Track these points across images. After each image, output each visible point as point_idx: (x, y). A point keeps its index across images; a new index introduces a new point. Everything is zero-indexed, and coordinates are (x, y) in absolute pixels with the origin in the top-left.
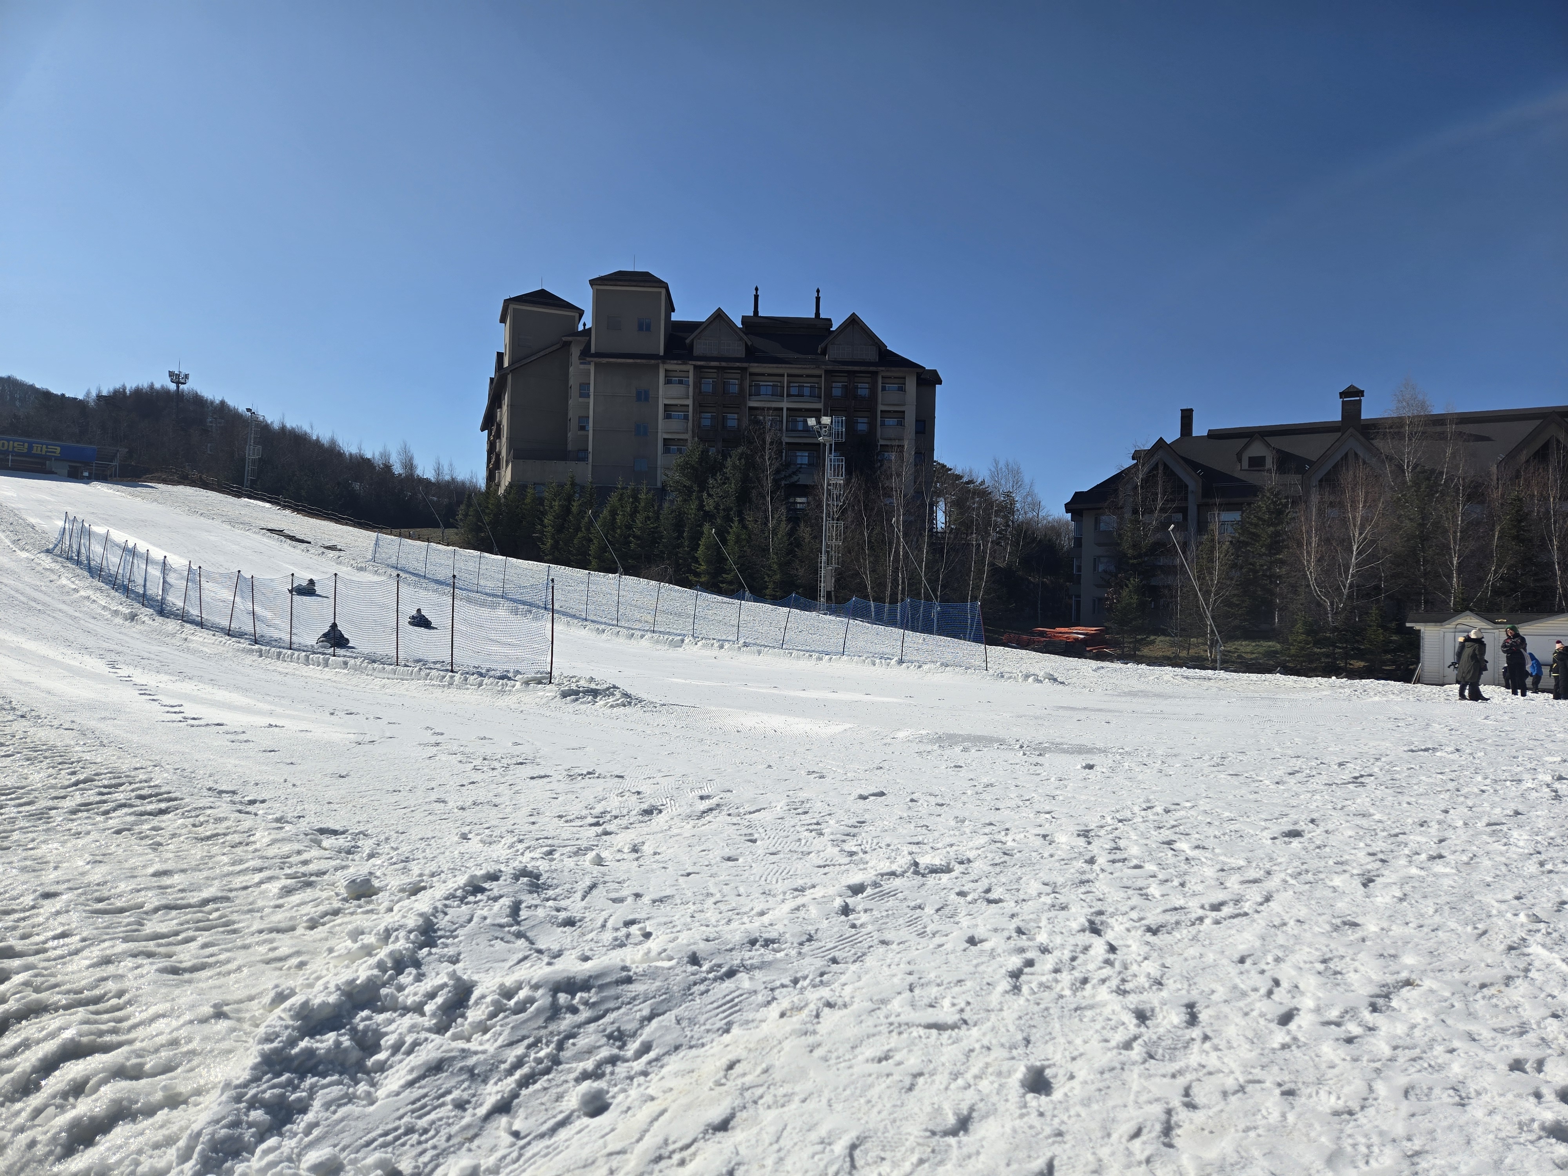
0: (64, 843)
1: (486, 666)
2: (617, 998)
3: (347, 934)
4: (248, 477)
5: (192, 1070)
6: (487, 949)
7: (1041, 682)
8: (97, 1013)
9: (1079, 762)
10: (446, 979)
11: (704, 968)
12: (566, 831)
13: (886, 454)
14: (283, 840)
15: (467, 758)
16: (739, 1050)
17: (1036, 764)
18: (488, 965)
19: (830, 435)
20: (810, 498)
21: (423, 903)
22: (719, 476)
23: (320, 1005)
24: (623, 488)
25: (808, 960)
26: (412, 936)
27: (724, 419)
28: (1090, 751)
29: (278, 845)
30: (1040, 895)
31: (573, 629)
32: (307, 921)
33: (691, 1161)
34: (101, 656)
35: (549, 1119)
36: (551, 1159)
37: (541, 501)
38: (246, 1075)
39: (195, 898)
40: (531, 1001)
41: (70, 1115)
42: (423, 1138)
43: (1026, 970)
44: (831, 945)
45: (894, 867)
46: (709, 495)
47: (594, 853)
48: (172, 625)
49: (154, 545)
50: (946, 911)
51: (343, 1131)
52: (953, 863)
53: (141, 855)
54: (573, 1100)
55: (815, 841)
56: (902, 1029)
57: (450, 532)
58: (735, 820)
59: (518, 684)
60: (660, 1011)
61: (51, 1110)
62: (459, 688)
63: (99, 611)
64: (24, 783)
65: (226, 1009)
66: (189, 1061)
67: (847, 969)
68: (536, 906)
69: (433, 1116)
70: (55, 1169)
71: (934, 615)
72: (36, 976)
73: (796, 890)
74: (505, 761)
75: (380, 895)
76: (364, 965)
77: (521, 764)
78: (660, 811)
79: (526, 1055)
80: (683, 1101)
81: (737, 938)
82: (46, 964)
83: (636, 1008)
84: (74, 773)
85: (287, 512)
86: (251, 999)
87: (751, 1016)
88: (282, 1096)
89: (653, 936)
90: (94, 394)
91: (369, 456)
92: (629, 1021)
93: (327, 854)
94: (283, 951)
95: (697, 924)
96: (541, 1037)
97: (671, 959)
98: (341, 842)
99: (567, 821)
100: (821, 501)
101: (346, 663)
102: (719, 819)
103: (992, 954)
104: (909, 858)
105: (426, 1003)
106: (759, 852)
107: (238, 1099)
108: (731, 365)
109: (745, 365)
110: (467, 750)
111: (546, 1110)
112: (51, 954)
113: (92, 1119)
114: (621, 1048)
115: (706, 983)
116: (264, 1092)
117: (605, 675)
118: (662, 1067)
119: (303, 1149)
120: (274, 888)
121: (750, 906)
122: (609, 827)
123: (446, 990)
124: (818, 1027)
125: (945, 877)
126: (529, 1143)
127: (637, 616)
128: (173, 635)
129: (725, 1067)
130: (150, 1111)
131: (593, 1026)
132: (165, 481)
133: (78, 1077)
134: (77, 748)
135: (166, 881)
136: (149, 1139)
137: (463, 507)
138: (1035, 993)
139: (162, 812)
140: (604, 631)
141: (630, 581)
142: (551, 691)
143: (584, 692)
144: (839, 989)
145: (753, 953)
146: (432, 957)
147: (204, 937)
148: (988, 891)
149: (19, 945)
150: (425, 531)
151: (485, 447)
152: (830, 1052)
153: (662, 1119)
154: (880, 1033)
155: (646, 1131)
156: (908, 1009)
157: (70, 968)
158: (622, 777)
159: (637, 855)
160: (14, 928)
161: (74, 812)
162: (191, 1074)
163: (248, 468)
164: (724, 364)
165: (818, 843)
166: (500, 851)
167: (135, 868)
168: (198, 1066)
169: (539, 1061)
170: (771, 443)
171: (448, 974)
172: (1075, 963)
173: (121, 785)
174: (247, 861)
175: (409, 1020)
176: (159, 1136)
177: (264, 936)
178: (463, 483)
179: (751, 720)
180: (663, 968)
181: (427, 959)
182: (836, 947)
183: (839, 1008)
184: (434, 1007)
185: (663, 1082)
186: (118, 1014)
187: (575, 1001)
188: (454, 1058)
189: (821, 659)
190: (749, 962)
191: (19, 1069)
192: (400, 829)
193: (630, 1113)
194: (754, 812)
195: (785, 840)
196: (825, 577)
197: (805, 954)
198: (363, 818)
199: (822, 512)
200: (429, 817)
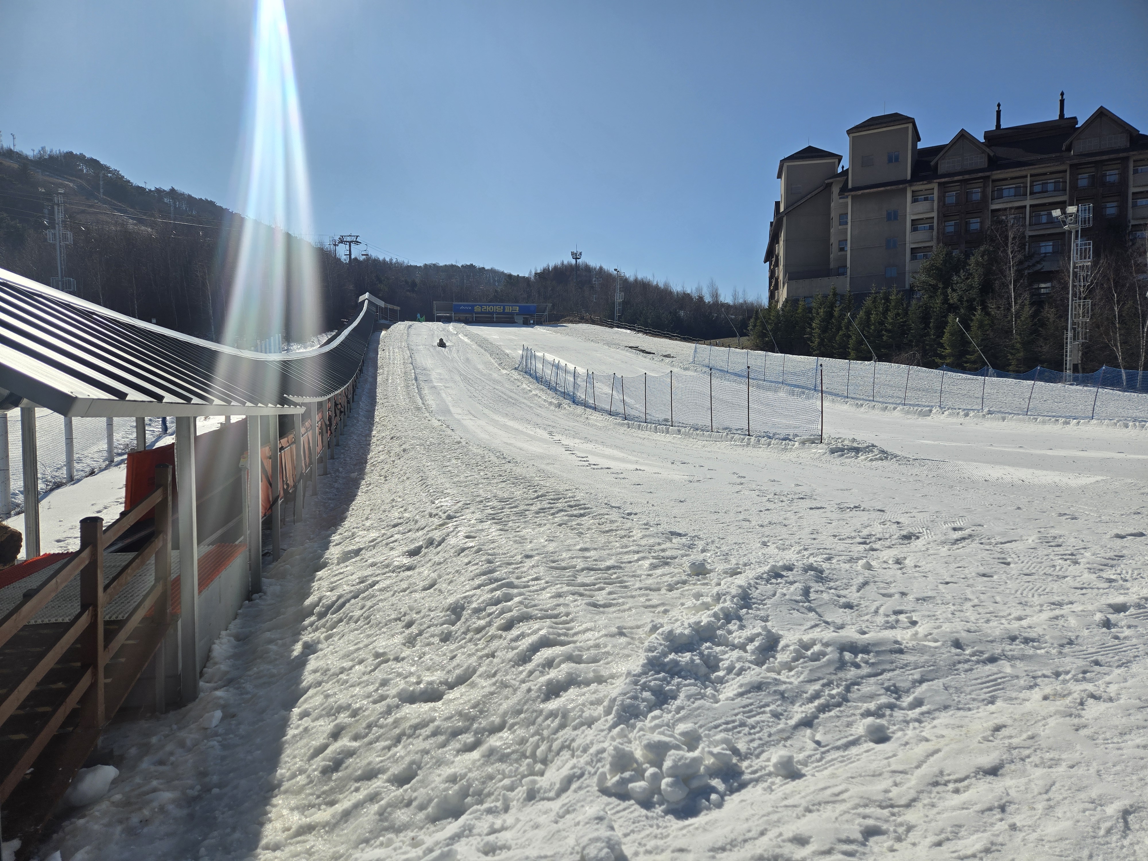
0: (534, 529)
1: (772, 431)
2: (892, 663)
3: (692, 595)
4: (617, 314)
5: (608, 663)
6: (788, 616)
8: (556, 623)
10: (760, 630)
11: (967, 652)
12: (841, 546)
13: (1139, 233)
14: (649, 536)
15: (762, 494)
16: (1004, 718)
18: (789, 626)
19: (1076, 222)
20: (1055, 282)
21: (740, 580)
22: (962, 273)
23: (679, 634)
24: (876, 293)
25: (1068, 659)
26: (735, 600)
27: (967, 224)
29: (646, 539)
31: (837, 404)
32: (667, 586)
33: (964, 791)
34: (545, 429)
35: (843, 738)
36: (846, 765)
37: (810, 310)
38: (638, 670)
39: (603, 565)
40: (824, 654)
41: (547, 677)
42: (752, 731)
44: (1094, 650)
46: (954, 290)
47: (864, 562)
48: (580, 409)
49: (568, 361)
51: (699, 715)
53: (572, 538)
54: (860, 727)
55: (1070, 568)
57: (744, 339)
58: (987, 547)
59: (797, 443)
60: (929, 678)
61: (537, 673)
62: (754, 447)
63: (543, 402)
65: (624, 630)
66: (606, 658)
67: (1112, 671)
68: (822, 592)
69: (757, 718)
70: (541, 706)
72: (525, 599)
73: (1053, 604)
74: (790, 496)
75: (712, 574)
76: (705, 615)
77: (803, 498)
78: (918, 538)
79: (822, 691)
80: (954, 746)
81: (997, 633)
82: (529, 593)
83: (908, 672)
84: (536, 491)
85: (640, 335)
86: (638, 627)
87: (1014, 695)
88: (661, 686)
89: (919, 624)
90: (533, 272)
91: (689, 291)
92: (903, 681)
93: (676, 546)
94: (655, 602)
95: (958, 620)
96: (833, 680)
97: (936, 641)
98: (684, 540)
99: (840, 540)
100: (1066, 284)
101: (679, 431)
102: (973, 546)
105: (747, 644)
106: (1013, 572)
107: (636, 683)
108: (974, 176)
109: (987, 174)
110: (762, 488)
111: (840, 731)
112: (531, 588)
113: (558, 682)
114: (897, 699)
115: (969, 663)
116: (650, 681)
117: (865, 437)
118: (934, 719)
119: (676, 721)
120: (646, 563)
121: (1008, 612)
122: (875, 546)
123: (760, 638)
124: (1083, 713)
126: (828, 751)
127: (890, 393)
128: (581, 416)
129: (992, 728)
130: (587, 683)
131: (872, 680)
132: (572, 322)
133: (549, 657)
134: (536, 479)
135: (587, 554)
136: (588, 698)
137: (752, 320)
139: (582, 515)
140: (862, 405)
141: (884, 366)
142: (822, 449)
143: (848, 450)
144: (1104, 686)
145: (1014, 647)
146: (749, 616)
147: (609, 588)
149: (516, 582)
150: (726, 340)
151: (767, 275)
152: (1096, 733)
153: (936, 756)
155: (924, 762)
157: (541, 598)
158: (883, 511)
159: (900, 566)
160: (513, 573)
161: (537, 513)
162: (607, 666)
163: (617, 308)
164: (967, 177)
165: (1073, 570)
166: (791, 554)
167: (570, 545)
168: (612, 661)
169: (832, 697)
170: (1014, 238)
171: (761, 627)
173: (560, 499)
174: (630, 546)
175: (736, 654)
176: (593, 697)
177: (643, 592)
178: (752, 304)
179: (995, 472)
180: (930, 647)
181: (746, 616)
182: (1099, 652)
183: (1104, 701)
184: (753, 648)
185: (935, 730)
186: (567, 625)
187: (858, 659)
188: (769, 683)
189: (1068, 423)
190: (1010, 653)
191: (520, 648)
192: (721, 536)
193: (908, 746)
194: (1005, 543)
195: (1039, 565)
196: (1071, 352)
197: (1065, 654)
198: (697, 527)
199: (1068, 293)
200: (740, 530)
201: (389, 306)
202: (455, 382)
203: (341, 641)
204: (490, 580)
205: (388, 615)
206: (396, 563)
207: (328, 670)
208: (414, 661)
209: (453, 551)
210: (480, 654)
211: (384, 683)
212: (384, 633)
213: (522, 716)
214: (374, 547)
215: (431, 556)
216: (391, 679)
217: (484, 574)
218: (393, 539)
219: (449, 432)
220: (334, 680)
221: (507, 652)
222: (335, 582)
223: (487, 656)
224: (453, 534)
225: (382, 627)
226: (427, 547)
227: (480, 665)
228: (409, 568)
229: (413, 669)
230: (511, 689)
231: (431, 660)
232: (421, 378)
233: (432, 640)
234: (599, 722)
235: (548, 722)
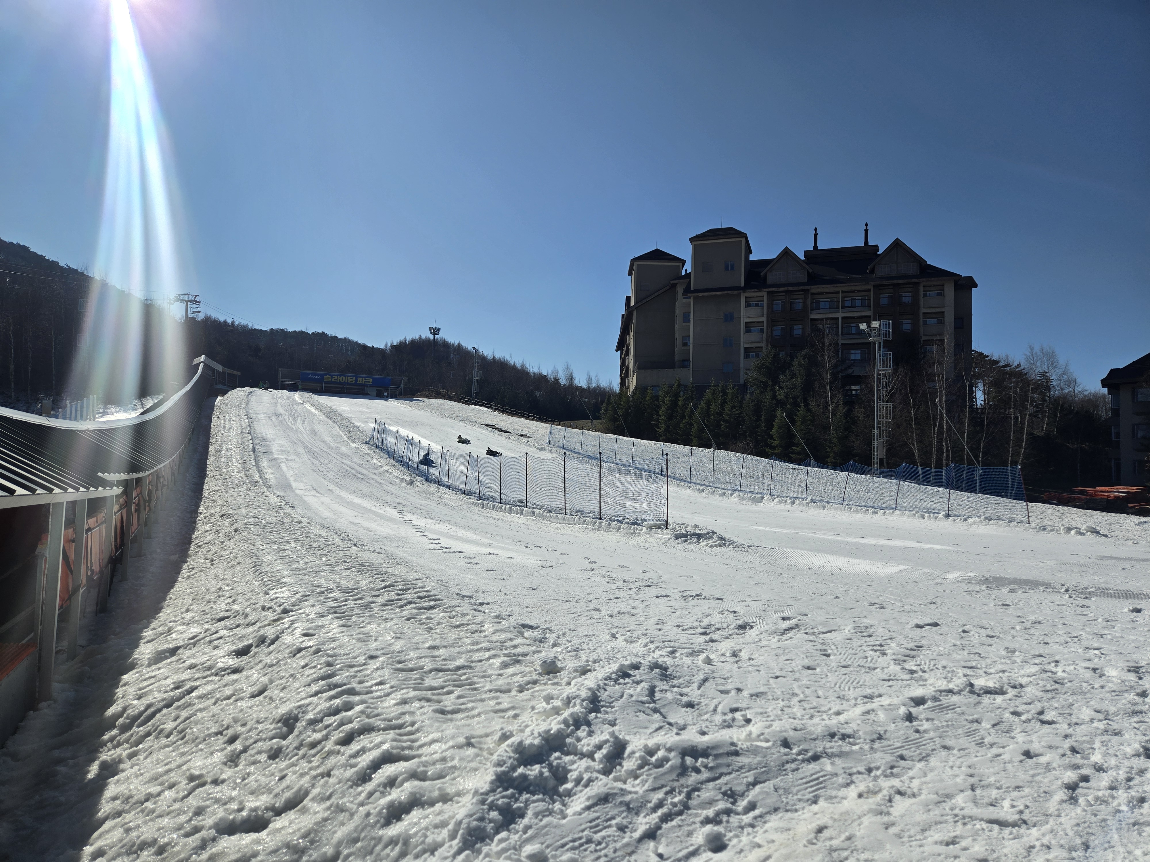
0: (379, 624)
1: (622, 515)
2: (729, 766)
3: (543, 698)
4: (474, 391)
5: (454, 779)
6: (635, 718)
7: (1083, 534)
8: (400, 735)
9: (1126, 606)
10: (608, 737)
11: (794, 751)
12: (683, 637)
13: (928, 348)
14: (501, 630)
15: (612, 580)
16: (826, 819)
17: (1083, 606)
18: (635, 730)
19: (879, 335)
20: (863, 386)
21: (590, 681)
22: (788, 373)
23: (529, 745)
24: (715, 386)
25: (878, 755)
26: (584, 704)
27: (791, 329)
28: (1137, 596)
29: (498, 634)
30: (1092, 720)
31: (681, 489)
32: (518, 686)
34: (395, 507)
35: (684, 849)
37: (657, 398)
38: (486, 787)
39: (452, 665)
40: (667, 760)
41: (388, 799)
42: (598, 848)
43: (1081, 784)
44: (898, 745)
45: (951, 686)
46: (781, 388)
47: (705, 655)
48: (433, 488)
49: (423, 437)
50: (1002, 726)
51: (546, 834)
52: (1006, 687)
53: (421, 635)
54: (699, 837)
55: (880, 659)
56: (966, 820)
57: (597, 422)
58: (811, 638)
59: (645, 528)
60: (761, 780)
61: (377, 794)
62: (605, 530)
63: (393, 479)
64: (357, 586)
65: (473, 740)
66: (453, 773)
67: (914, 765)
68: (666, 691)
69: (603, 833)
70: (380, 833)
71: (977, 478)
72: (367, 707)
73: (866, 697)
74: (638, 584)
75: (562, 673)
76: (555, 721)
77: (649, 586)
78: (752, 627)
79: (665, 799)
80: (784, 851)
81: (819, 731)
82: (372, 701)
83: (743, 775)
84: (383, 581)
85: (497, 413)
86: (487, 735)
87: (834, 793)
88: (509, 805)
89: (753, 722)
90: (389, 344)
91: (544, 373)
92: (738, 784)
93: (527, 642)
94: (505, 705)
95: (786, 716)
96: (675, 787)
97: (767, 741)
98: (535, 634)
99: (683, 630)
100: (873, 388)
101: (533, 513)
102: (799, 636)
103: (1048, 767)
104: (965, 679)
105: (595, 752)
106: (833, 664)
107: (483, 802)
108: (796, 288)
109: (807, 287)
110: (612, 574)
111: (681, 842)
112: (375, 694)
113: (400, 803)
114: (733, 803)
115: (796, 763)
116: (498, 800)
117: (706, 524)
118: (765, 822)
119: (522, 843)
120: (497, 662)
121: (828, 706)
122: (715, 637)
123: (608, 745)
124: (891, 810)
125: (999, 699)
127: (727, 479)
128: (434, 494)
129: (815, 830)
130: (432, 803)
131: (711, 785)
132: (428, 397)
133: (392, 774)
134: (384, 565)
135: (436, 653)
136: (432, 821)
137: (604, 405)
138: (1092, 805)
139: (432, 608)
140: (703, 490)
141: (722, 453)
142: (667, 534)
143: (691, 535)
144: (907, 781)
145: (833, 744)
146: (598, 720)
147: (458, 692)
148: (1041, 713)
149: (358, 687)
150: (580, 422)
151: (618, 362)
152: (903, 831)
154: (946, 821)
156: (970, 805)
157: (385, 705)
158: (721, 599)
159: (736, 659)
160: (355, 677)
161: (384, 605)
162: (454, 782)
163: (474, 385)
164: (790, 289)
165: (882, 661)
166: (638, 648)
167: (417, 643)
168: (458, 777)
169: (674, 805)
170: (830, 345)
171: (609, 733)
172: (1131, 783)
173: (409, 589)
174: (481, 643)
175: (584, 763)
176: (438, 819)
177: (493, 694)
178: (605, 388)
179: (819, 560)
180: (762, 747)
181: (595, 720)
182: (903, 746)
183: (909, 797)
184: (601, 756)
185: (766, 835)
186: (412, 737)
187: (698, 764)
188: (616, 794)
189: (877, 513)
190: (830, 751)
191: (360, 766)
192: (572, 628)
193: (742, 854)
194: (826, 633)
195: (854, 656)
196: (877, 447)
197: (876, 749)
198: (548, 618)
199: (874, 396)
200: (590, 621)
201: (228, 371)
202: (298, 455)
203: (148, 760)
204: (329, 686)
205: (208, 729)
206: (220, 665)
207: (131, 797)
208: (235, 783)
209: (288, 651)
210: (313, 773)
211: (199, 812)
212: (201, 750)
213: (359, 844)
214: (194, 644)
215: (261, 656)
216: (208, 807)
217: (323, 678)
218: (218, 635)
219: (289, 510)
220: (139, 810)
221: (345, 771)
222: (144, 688)
223: (322, 775)
224: (289, 631)
225: (200, 743)
226: (257, 646)
227: (313, 786)
228: (236, 671)
229: (234, 793)
230: (347, 814)
231: (256, 781)
232: (259, 449)
233: (258, 757)
234: (443, 848)
235: (387, 850)
